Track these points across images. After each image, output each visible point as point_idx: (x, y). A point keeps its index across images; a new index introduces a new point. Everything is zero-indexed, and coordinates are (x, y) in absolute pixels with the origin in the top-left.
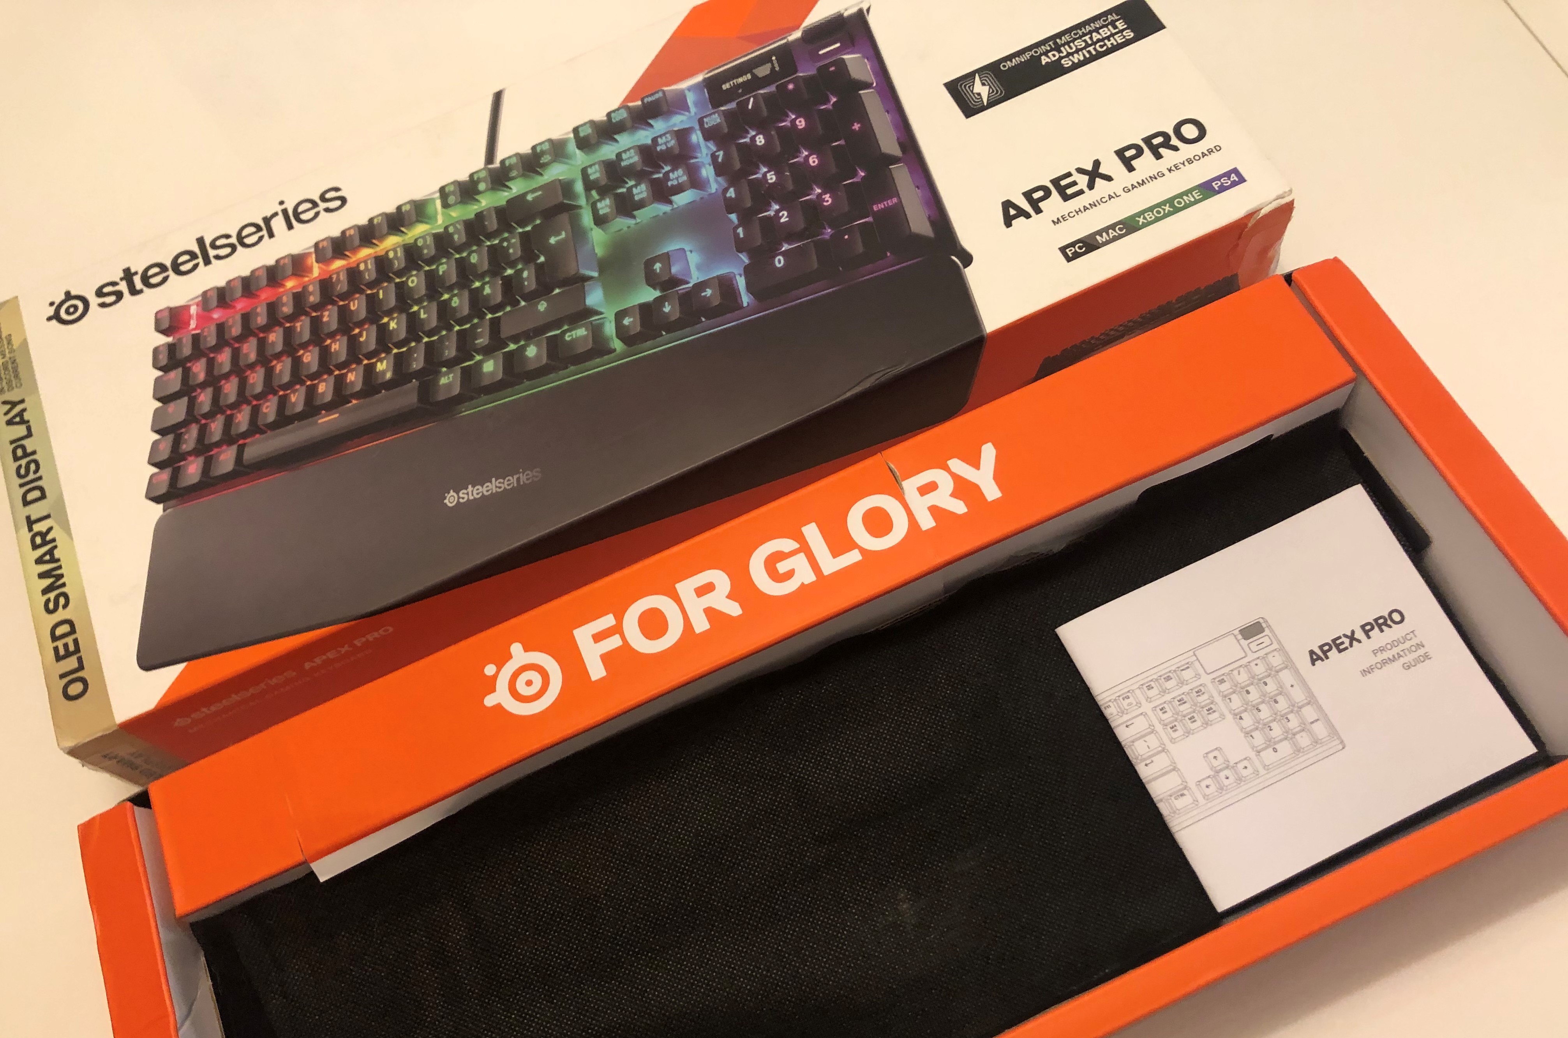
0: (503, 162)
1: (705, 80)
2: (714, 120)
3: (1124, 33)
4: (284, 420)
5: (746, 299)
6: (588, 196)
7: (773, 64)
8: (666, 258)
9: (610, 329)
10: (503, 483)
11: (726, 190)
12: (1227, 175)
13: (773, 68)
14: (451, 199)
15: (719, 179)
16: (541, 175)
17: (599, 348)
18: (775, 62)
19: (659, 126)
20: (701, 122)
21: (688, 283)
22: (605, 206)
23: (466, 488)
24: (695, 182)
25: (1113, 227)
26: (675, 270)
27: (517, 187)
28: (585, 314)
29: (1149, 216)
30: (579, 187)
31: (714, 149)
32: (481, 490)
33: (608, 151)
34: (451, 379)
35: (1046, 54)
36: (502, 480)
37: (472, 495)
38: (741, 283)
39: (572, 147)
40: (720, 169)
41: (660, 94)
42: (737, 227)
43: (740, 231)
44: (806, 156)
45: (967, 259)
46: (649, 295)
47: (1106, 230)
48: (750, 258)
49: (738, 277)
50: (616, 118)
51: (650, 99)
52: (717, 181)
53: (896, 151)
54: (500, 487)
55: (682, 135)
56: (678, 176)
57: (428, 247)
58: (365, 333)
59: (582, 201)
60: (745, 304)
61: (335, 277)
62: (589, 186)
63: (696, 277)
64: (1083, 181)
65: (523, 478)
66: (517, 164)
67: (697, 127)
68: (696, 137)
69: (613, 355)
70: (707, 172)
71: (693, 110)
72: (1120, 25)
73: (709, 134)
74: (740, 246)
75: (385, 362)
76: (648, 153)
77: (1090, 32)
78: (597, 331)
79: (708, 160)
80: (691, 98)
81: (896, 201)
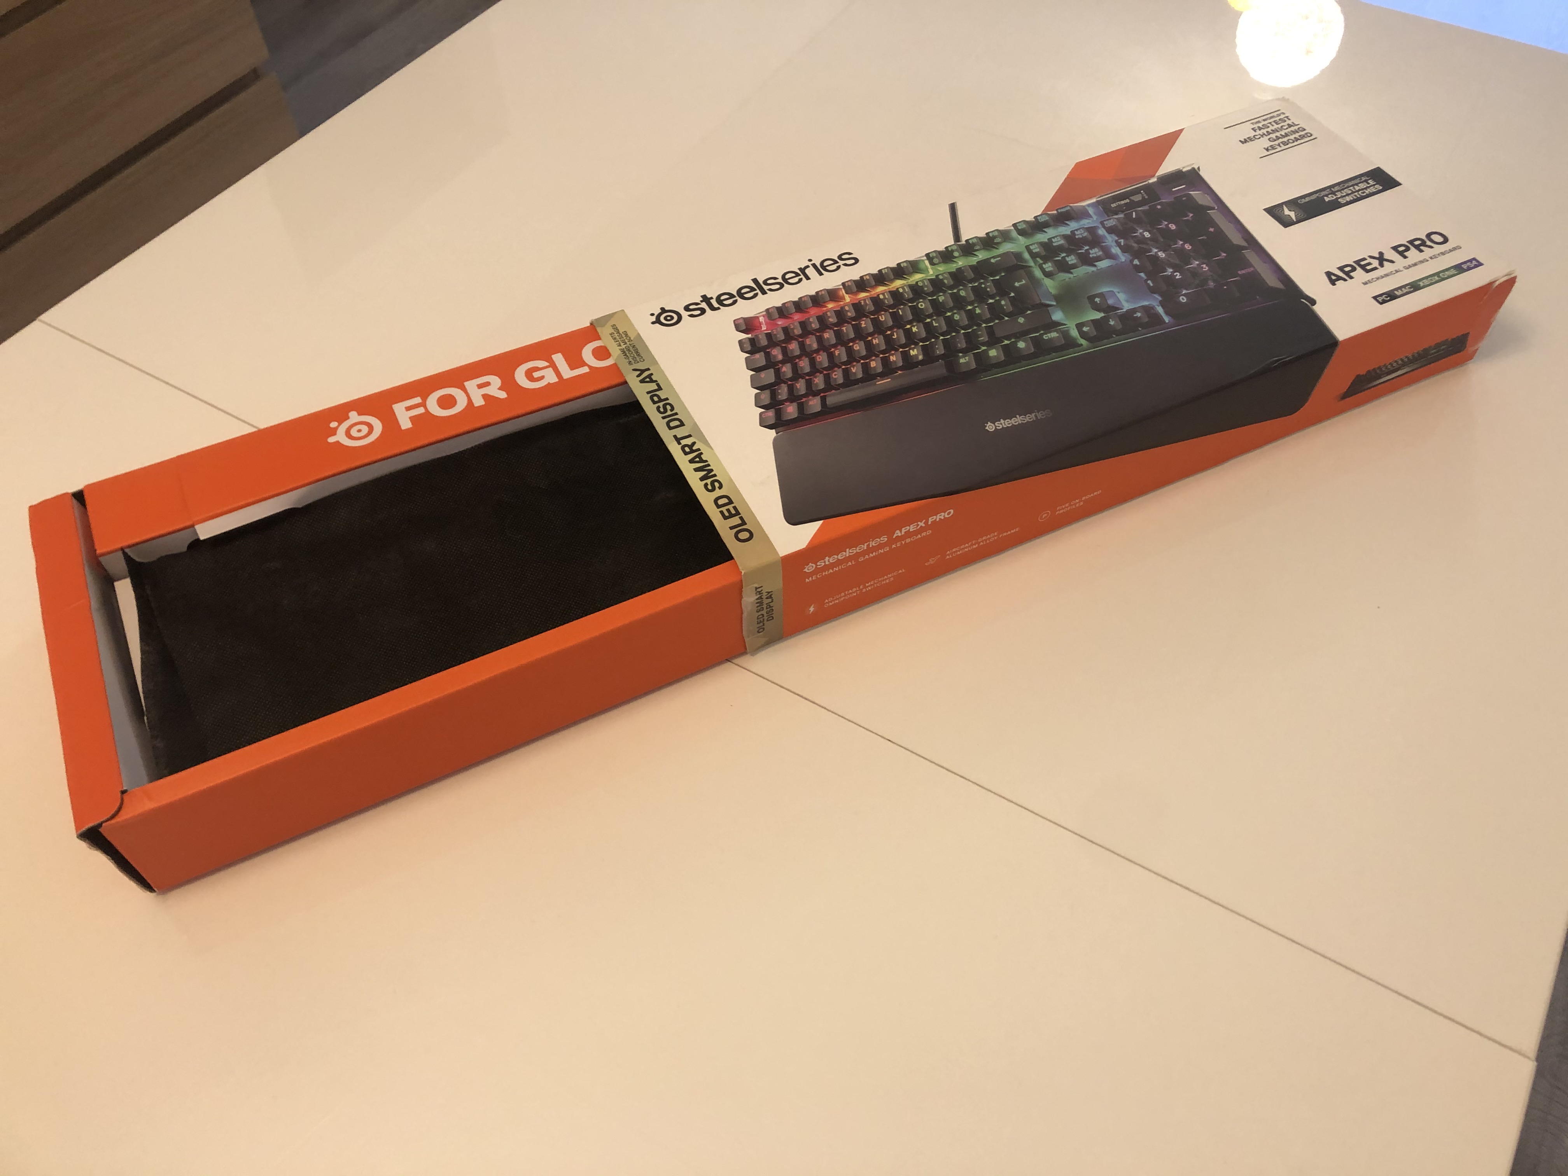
0: (967, 241)
1: (1097, 201)
2: (1111, 223)
3: (1375, 186)
4: (849, 382)
5: (1167, 319)
6: (1035, 262)
7: (1142, 195)
8: (1101, 295)
9: (1074, 333)
10: (1025, 418)
11: (1132, 261)
12: (1470, 261)
13: (1143, 197)
14: (936, 261)
15: (1125, 254)
16: (997, 249)
17: (1070, 343)
18: (1144, 193)
19: (1073, 225)
20: (1102, 223)
21: (1122, 309)
22: (1048, 266)
23: (1000, 421)
24: (1108, 255)
25: (1404, 286)
26: (1110, 302)
27: (982, 255)
28: (1054, 325)
29: (1426, 282)
30: (1027, 256)
31: (1117, 238)
32: (1010, 422)
33: (1042, 237)
34: (967, 360)
35: (1327, 196)
36: (1024, 416)
37: (1005, 425)
38: (1160, 310)
39: (1014, 234)
40: (1125, 249)
41: (1068, 208)
42: (1146, 281)
43: (1149, 282)
44: (1182, 244)
45: (1313, 302)
46: (1098, 315)
47: (1400, 288)
48: (1161, 296)
49: (1157, 307)
50: (1042, 219)
51: (1062, 210)
52: (1124, 256)
53: (1244, 244)
54: (1024, 420)
55: (1092, 230)
56: (1095, 252)
57: (926, 286)
58: (895, 334)
59: (1032, 264)
60: (1167, 321)
61: (862, 301)
62: (1034, 256)
63: (1127, 306)
64: (1375, 263)
65: (1039, 416)
66: (978, 242)
67: (1100, 226)
68: (1102, 232)
69: (1081, 348)
70: (1116, 250)
71: (1095, 218)
72: (1371, 182)
73: (1110, 230)
74: (1153, 291)
75: (915, 350)
76: (1070, 238)
77: (1353, 185)
78: (1066, 334)
79: (1114, 244)
80: (1091, 211)
81: (1252, 269)
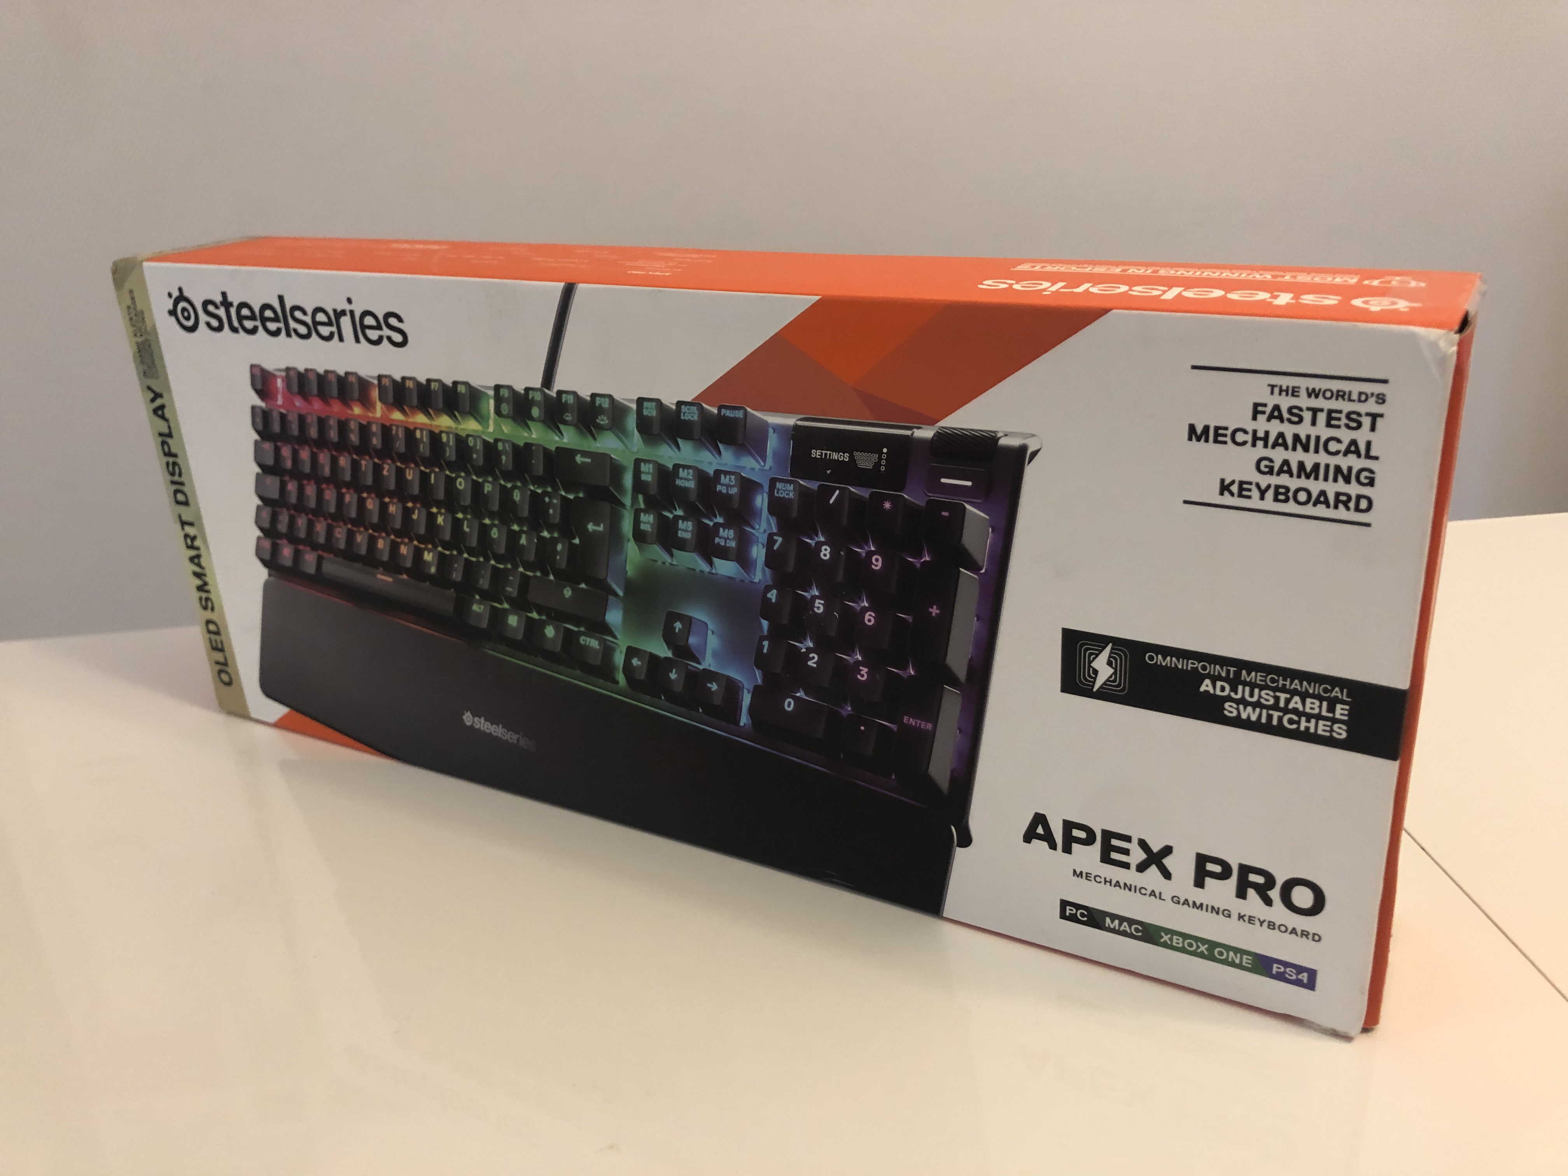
0: (560, 393)
1: (796, 427)
2: (787, 491)
5: (744, 719)
7: (880, 459)
8: (688, 622)
9: (619, 658)
10: (507, 734)
11: (768, 589)
13: (877, 465)
14: (505, 407)
15: (767, 570)
18: (884, 456)
19: (727, 459)
20: (773, 482)
21: (699, 663)
22: (648, 521)
23: (480, 718)
26: (692, 640)
27: (568, 438)
29: (1177, 941)
31: (775, 531)
32: (490, 727)
33: (667, 455)
34: (481, 611)
35: (1214, 679)
36: (506, 731)
37: (484, 726)
38: (746, 699)
39: (631, 422)
40: (773, 560)
41: (739, 414)
42: (763, 638)
43: (766, 643)
44: (865, 607)
45: (966, 840)
47: (1122, 919)
48: (764, 680)
49: (745, 691)
50: (685, 416)
51: (728, 413)
52: (764, 572)
53: (961, 672)
54: (504, 736)
55: (748, 487)
56: (727, 537)
57: (477, 452)
58: (417, 512)
59: (627, 501)
60: (742, 724)
61: (394, 428)
62: (639, 486)
63: (708, 663)
64: (1137, 856)
65: (522, 743)
66: (573, 405)
67: (766, 488)
68: (761, 501)
69: (615, 685)
70: (758, 553)
71: (770, 462)
72: (1340, 711)
73: (777, 506)
74: (761, 661)
75: (431, 554)
76: (707, 482)
77: (1294, 692)
78: (608, 651)
79: (763, 538)
80: (773, 443)
81: (929, 726)
